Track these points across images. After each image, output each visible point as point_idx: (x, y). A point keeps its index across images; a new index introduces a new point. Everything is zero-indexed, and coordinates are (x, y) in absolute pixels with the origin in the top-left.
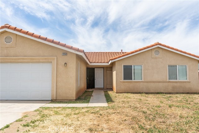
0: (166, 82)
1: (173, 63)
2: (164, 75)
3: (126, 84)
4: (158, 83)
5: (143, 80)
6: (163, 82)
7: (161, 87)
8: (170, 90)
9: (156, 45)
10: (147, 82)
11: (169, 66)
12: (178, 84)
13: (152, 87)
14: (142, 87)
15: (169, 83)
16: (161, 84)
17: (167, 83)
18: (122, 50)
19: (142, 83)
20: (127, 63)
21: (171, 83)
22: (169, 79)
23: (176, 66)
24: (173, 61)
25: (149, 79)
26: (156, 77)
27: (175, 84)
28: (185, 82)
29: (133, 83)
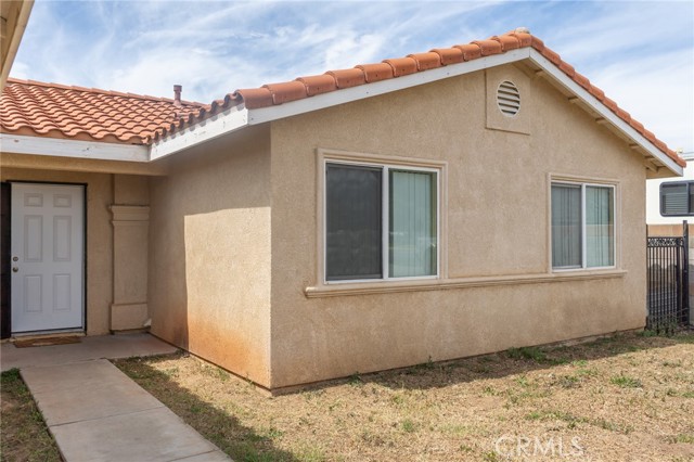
0: (544, 281)
1: (569, 173)
4: (509, 290)
5: (440, 276)
6: (533, 282)
7: (521, 312)
10: (462, 287)
11: (554, 187)
15: (555, 287)
16: (521, 297)
18: (178, 89)
19: (435, 295)
22: (554, 264)
23: (580, 188)
29: (385, 297)
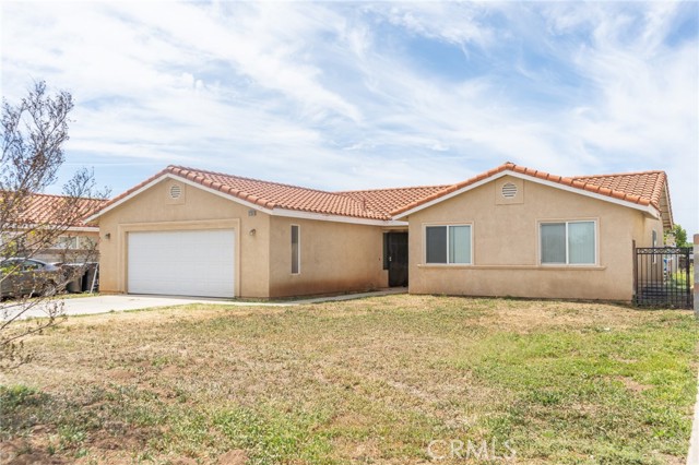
0: (534, 269)
1: (553, 217)
2: (529, 250)
3: (433, 272)
4: (511, 272)
5: (472, 264)
6: (526, 269)
7: (519, 282)
8: (544, 289)
9: (501, 170)
10: (483, 269)
11: (543, 225)
12: (569, 276)
13: (496, 281)
14: (472, 281)
15: (541, 272)
16: (519, 276)
17: (536, 271)
19: (469, 271)
20: (435, 221)
21: (548, 273)
22: (543, 261)
23: (564, 224)
24: (553, 211)
25: (487, 261)
26: (507, 257)
27: (560, 276)
28: (590, 270)
29: (448, 270)
